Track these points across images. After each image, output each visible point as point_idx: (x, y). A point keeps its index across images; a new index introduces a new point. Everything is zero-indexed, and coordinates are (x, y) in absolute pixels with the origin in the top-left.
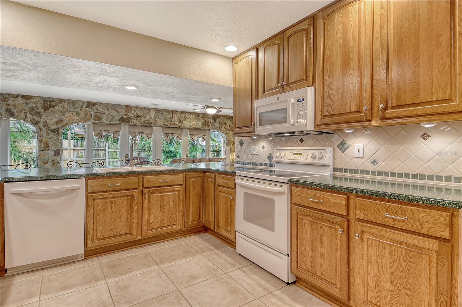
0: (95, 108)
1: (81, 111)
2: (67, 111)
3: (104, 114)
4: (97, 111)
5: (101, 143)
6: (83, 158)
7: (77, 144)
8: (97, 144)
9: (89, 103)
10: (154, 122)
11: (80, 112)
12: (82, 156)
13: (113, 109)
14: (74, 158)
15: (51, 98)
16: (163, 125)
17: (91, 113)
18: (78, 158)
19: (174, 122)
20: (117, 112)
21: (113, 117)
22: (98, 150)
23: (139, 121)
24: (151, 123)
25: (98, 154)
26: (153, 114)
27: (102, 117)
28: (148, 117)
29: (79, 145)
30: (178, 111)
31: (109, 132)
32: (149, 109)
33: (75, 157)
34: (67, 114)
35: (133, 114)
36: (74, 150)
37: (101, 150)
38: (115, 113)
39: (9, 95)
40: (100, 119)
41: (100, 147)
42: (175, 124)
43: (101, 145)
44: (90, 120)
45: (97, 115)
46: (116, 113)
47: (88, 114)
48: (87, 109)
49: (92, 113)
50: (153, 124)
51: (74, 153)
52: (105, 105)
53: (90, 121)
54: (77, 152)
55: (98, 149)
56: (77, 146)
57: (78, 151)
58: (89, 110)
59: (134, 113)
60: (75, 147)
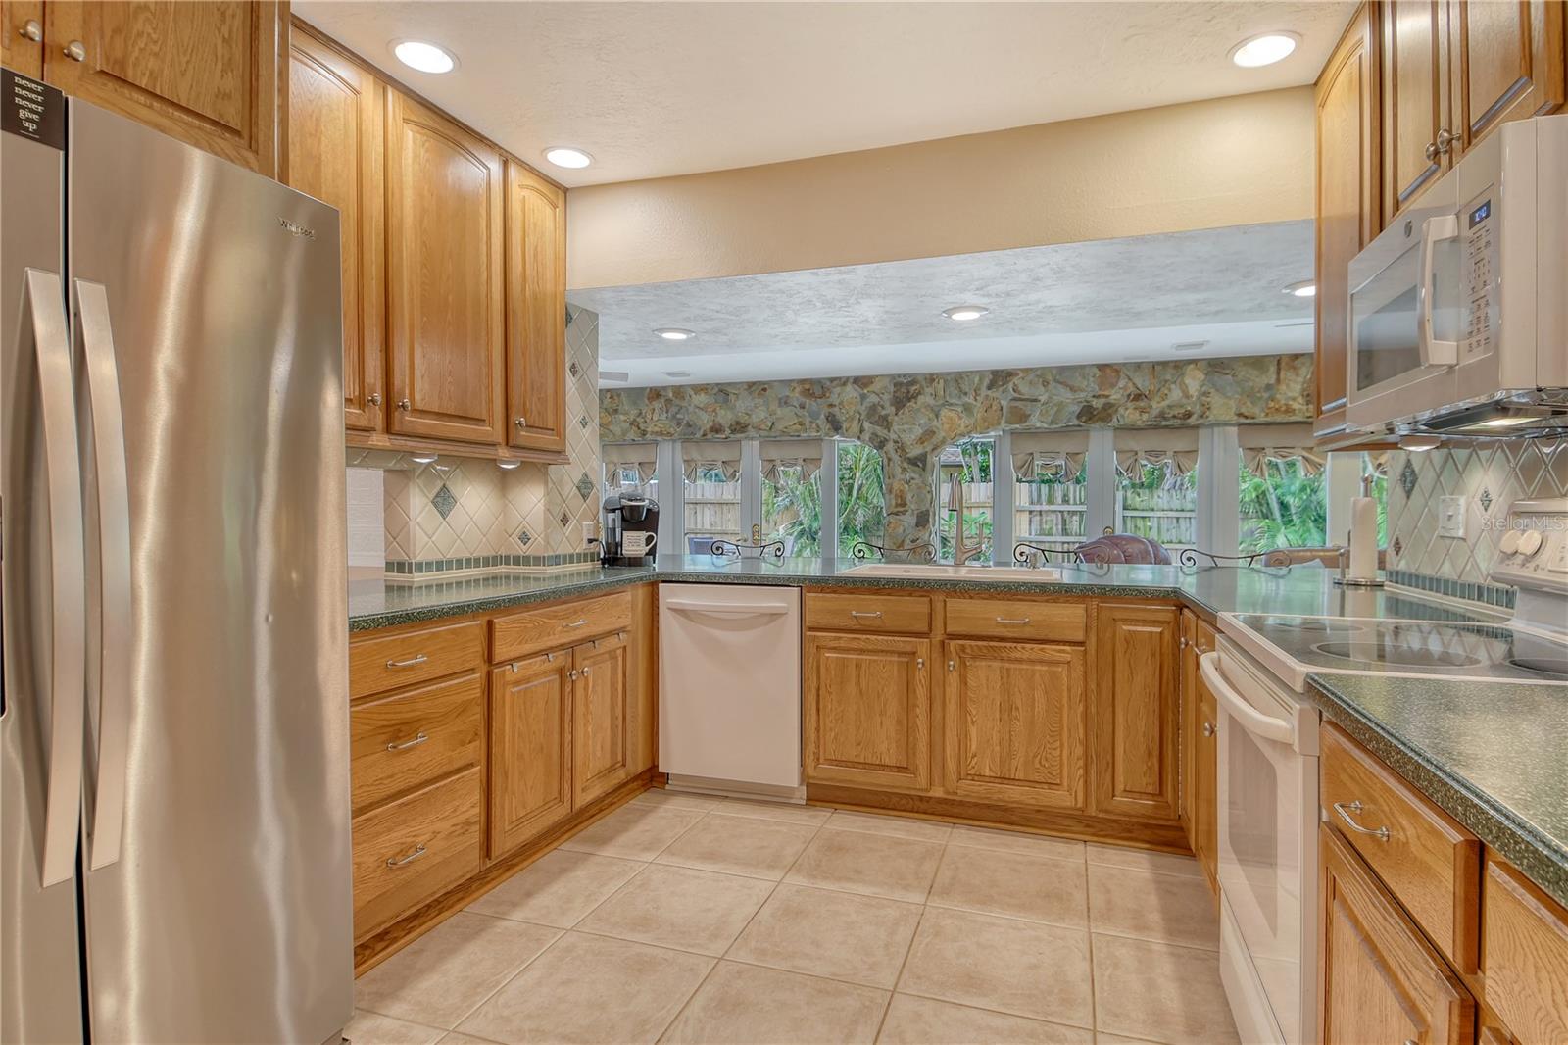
0: (1011, 385)
1: (976, 400)
2: (943, 405)
3: (1035, 400)
4: (1016, 395)
6: (1052, 535)
7: (1039, 496)
9: (996, 373)
10: (1197, 410)
11: (974, 403)
12: (1051, 529)
13: (1061, 383)
14: (1030, 535)
15: (910, 375)
16: (1236, 417)
17: (1002, 402)
18: (1040, 535)
19: (1283, 402)
20: (1073, 389)
21: (1061, 406)
23: (1142, 411)
24: (1188, 415)
26: (1194, 381)
27: (1028, 412)
28: (1176, 394)
29: (1044, 497)
30: (1303, 355)
31: (1053, 455)
32: (1179, 366)
33: (1033, 533)
34: (944, 412)
35: (1121, 391)
36: (1031, 512)
38: (1065, 395)
39: (832, 380)
40: (1023, 417)
42: (1289, 410)
44: (999, 424)
45: (1016, 407)
46: (1070, 395)
47: (994, 408)
48: (989, 392)
49: (1004, 403)
50: (1195, 416)
51: (1030, 521)
52: (1038, 373)
53: (999, 427)
54: (1038, 518)
56: (1039, 502)
57: (1041, 515)
58: (994, 395)
59: (1125, 388)
60: (1032, 503)
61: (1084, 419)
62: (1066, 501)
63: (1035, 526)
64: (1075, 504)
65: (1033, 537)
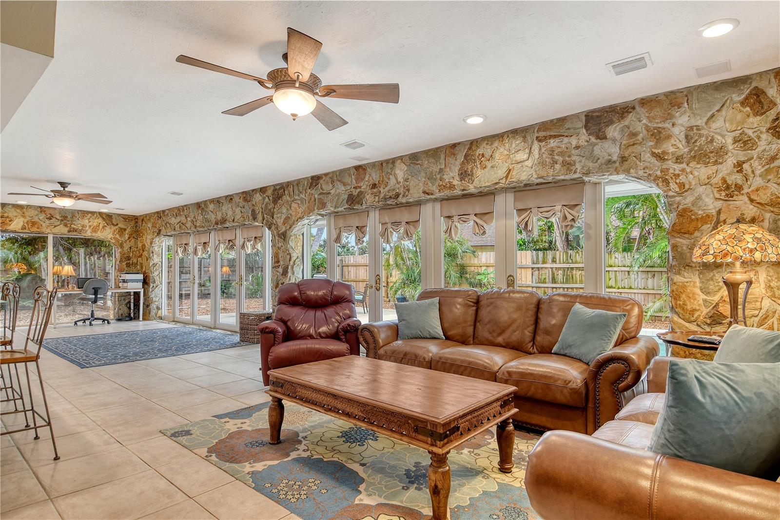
0: (319, 185)
2: (293, 201)
3: (329, 193)
4: (322, 191)
5: (577, 255)
6: (546, 283)
7: (537, 258)
8: (570, 257)
9: (313, 178)
10: (402, 190)
11: (305, 198)
12: (545, 279)
13: (340, 181)
14: (532, 282)
16: (423, 195)
17: (315, 196)
18: (539, 282)
19: (447, 180)
20: (345, 185)
21: (339, 195)
22: (572, 268)
23: (376, 196)
24: (397, 196)
25: (573, 278)
26: (400, 172)
27: (325, 201)
28: (393, 181)
29: (540, 259)
30: (459, 144)
31: (350, 228)
32: (392, 162)
33: (534, 282)
35: (367, 183)
36: (533, 268)
37: (577, 268)
38: (341, 188)
40: (324, 205)
41: (576, 262)
42: (452, 187)
43: (578, 259)
44: (314, 210)
45: (322, 199)
47: (312, 200)
48: (310, 191)
50: (401, 196)
51: (532, 274)
54: (537, 272)
55: (572, 266)
56: (537, 263)
57: (539, 270)
59: (368, 181)
60: (533, 263)
61: (349, 203)
62: (554, 261)
63: (535, 277)
64: (560, 263)
65: (534, 285)
